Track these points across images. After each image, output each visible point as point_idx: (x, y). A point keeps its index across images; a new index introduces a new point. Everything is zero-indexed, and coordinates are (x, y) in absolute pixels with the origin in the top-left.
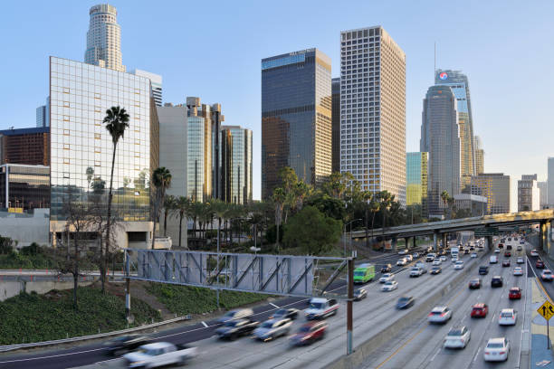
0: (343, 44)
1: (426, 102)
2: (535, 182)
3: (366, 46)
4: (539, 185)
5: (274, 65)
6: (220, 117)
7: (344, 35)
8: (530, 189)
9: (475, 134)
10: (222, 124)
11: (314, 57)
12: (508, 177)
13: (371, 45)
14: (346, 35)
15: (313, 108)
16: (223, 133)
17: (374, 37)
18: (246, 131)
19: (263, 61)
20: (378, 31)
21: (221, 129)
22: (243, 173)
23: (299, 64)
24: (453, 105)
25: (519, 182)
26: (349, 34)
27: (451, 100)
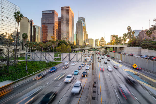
0: (62, 10)
1: (77, 24)
2: (98, 40)
3: (66, 11)
4: (99, 41)
5: (45, 13)
6: (32, 23)
7: (62, 7)
8: (97, 42)
9: (86, 31)
10: (33, 25)
11: (54, 12)
12: (93, 39)
13: (67, 10)
14: (62, 8)
15: (54, 24)
16: (33, 27)
17: (68, 9)
18: (39, 27)
19: (42, 11)
20: (69, 7)
21: (33, 26)
22: (38, 36)
23: (51, 13)
24: (82, 25)
25: (95, 40)
26: (63, 7)
27: (82, 23)
